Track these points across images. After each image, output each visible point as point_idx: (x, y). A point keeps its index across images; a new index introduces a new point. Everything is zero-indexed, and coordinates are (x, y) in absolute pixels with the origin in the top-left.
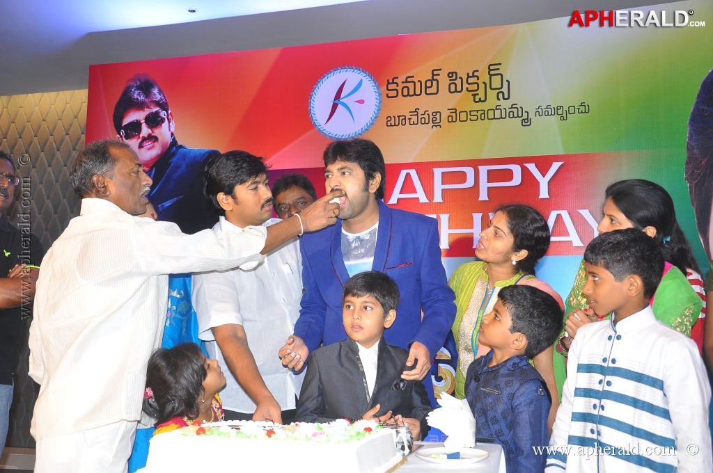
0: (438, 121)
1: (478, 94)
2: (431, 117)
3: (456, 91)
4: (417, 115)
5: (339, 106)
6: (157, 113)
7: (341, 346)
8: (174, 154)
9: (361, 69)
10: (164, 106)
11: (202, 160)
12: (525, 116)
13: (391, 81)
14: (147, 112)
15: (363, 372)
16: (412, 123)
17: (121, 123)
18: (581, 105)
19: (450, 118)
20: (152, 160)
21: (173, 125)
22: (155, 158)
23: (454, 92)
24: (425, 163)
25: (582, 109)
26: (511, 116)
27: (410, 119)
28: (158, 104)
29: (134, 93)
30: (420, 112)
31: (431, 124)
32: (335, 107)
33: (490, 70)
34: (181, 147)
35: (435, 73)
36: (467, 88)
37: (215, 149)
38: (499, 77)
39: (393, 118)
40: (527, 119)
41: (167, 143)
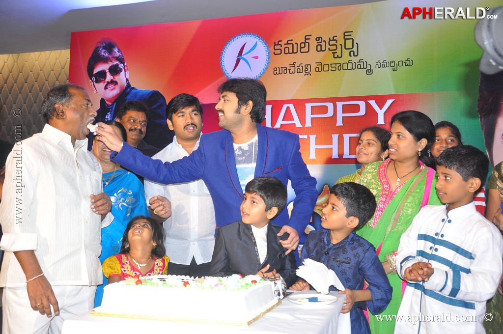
0: (309, 71)
1: (336, 53)
2: (304, 68)
3: (321, 50)
4: (295, 67)
5: (241, 61)
6: (117, 65)
7: (239, 225)
8: (128, 94)
9: (256, 35)
10: (122, 61)
12: (369, 68)
13: (277, 43)
14: (110, 64)
15: (255, 243)
17: (93, 72)
18: (407, 60)
19: (317, 69)
20: (113, 97)
21: (128, 73)
22: (116, 96)
23: (320, 51)
24: (300, 99)
25: (408, 63)
26: (359, 67)
27: (289, 69)
28: (117, 59)
29: (101, 51)
30: (297, 65)
31: (304, 73)
32: (238, 61)
33: (345, 36)
34: (133, 88)
35: (307, 37)
36: (329, 48)
37: (157, 90)
38: (351, 40)
39: (278, 69)
40: (370, 70)
41: (124, 86)
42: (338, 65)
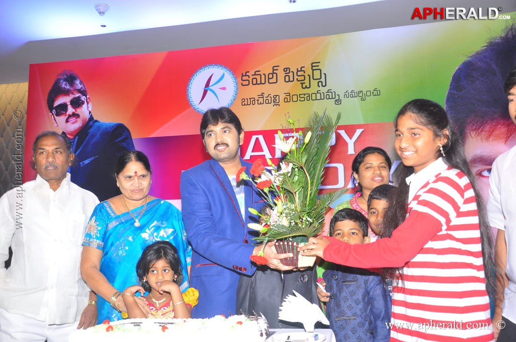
0: (278, 101)
1: (304, 83)
2: (273, 99)
3: (289, 81)
4: (263, 97)
5: (209, 92)
6: (79, 97)
8: (91, 127)
9: (223, 66)
10: (84, 93)
11: (111, 131)
12: (337, 98)
13: (244, 74)
14: (72, 97)
16: (259, 103)
17: (53, 105)
18: (375, 90)
19: (286, 99)
20: (75, 131)
21: (90, 105)
22: (78, 129)
24: (269, 130)
25: (376, 92)
26: (328, 97)
27: (258, 100)
28: (79, 91)
29: (62, 83)
30: (265, 95)
31: (273, 104)
32: (205, 92)
33: (312, 66)
34: (96, 121)
35: (275, 68)
36: (297, 79)
37: (121, 123)
38: (319, 71)
39: (246, 100)
40: (339, 100)
41: (86, 119)
42: (306, 95)
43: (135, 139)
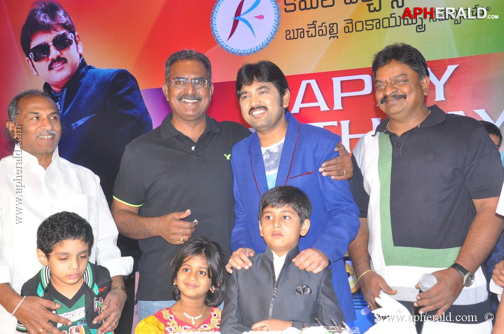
0: (335, 32)
1: (372, 4)
2: (328, 28)
4: (315, 27)
5: (240, 23)
6: (64, 35)
8: (83, 75)
11: (112, 79)
12: (419, 22)
14: (54, 34)
16: (310, 35)
19: (347, 28)
20: (62, 81)
21: (80, 45)
22: (66, 79)
23: (350, 3)
24: (324, 73)
26: (406, 23)
27: (308, 32)
28: (64, 26)
30: (318, 24)
31: (329, 35)
32: (236, 23)
34: (90, 67)
37: (124, 68)
39: (292, 32)
41: (76, 64)
42: (375, 22)
43: (143, 90)
